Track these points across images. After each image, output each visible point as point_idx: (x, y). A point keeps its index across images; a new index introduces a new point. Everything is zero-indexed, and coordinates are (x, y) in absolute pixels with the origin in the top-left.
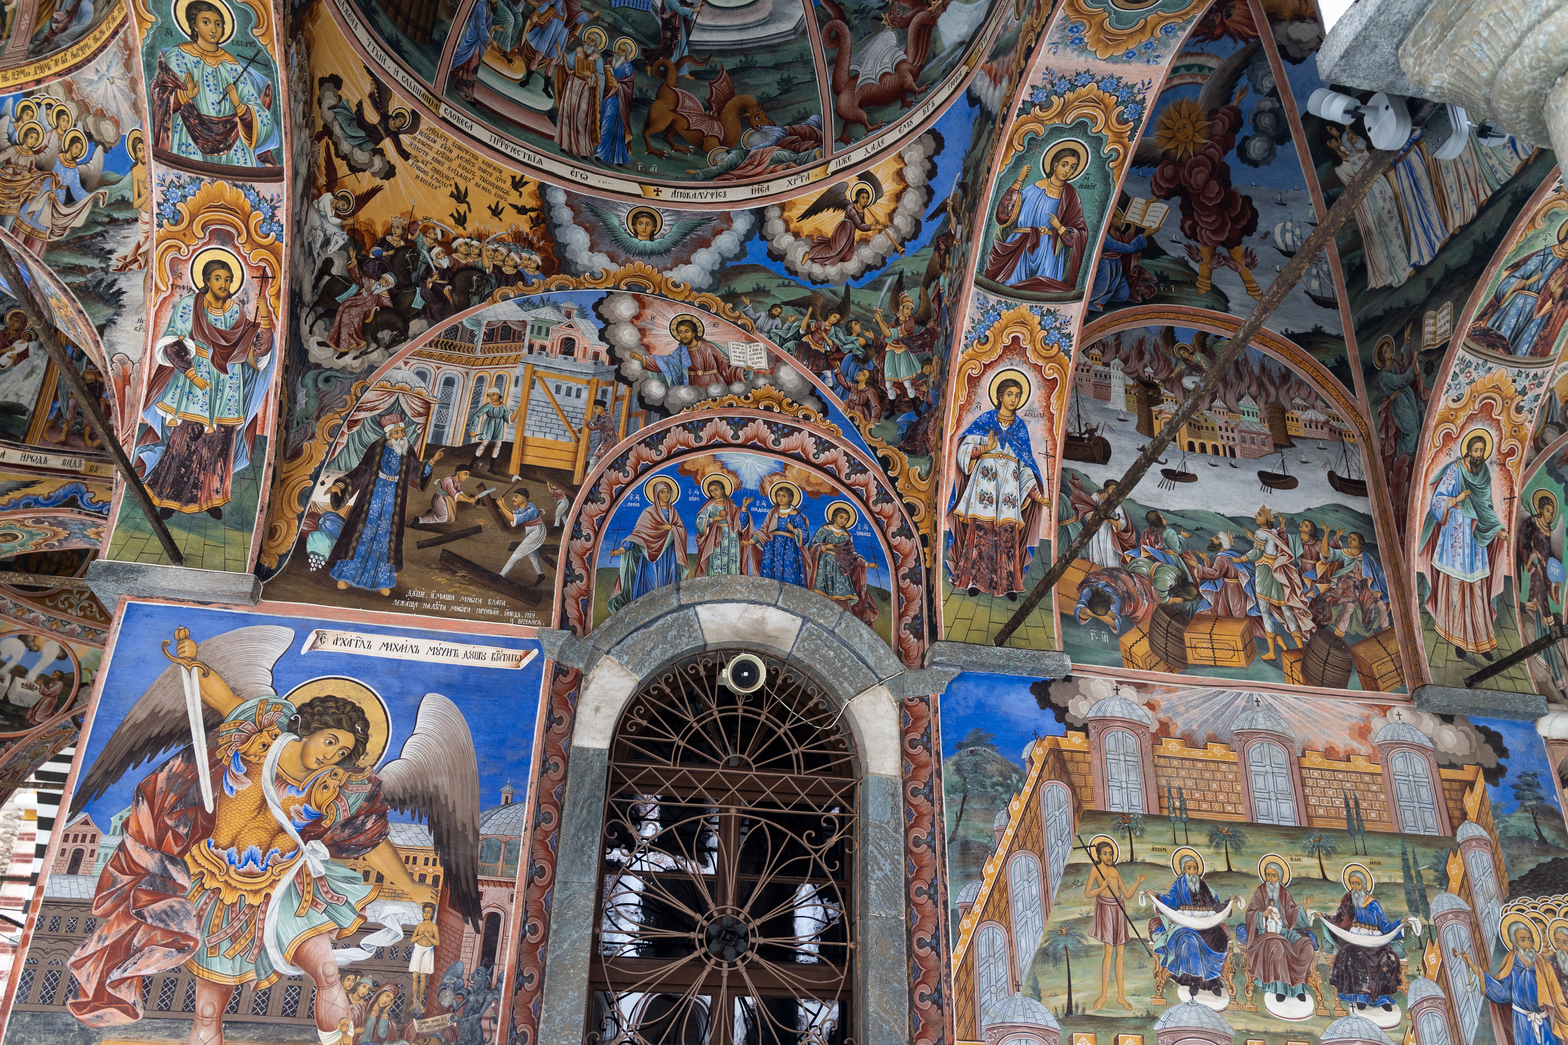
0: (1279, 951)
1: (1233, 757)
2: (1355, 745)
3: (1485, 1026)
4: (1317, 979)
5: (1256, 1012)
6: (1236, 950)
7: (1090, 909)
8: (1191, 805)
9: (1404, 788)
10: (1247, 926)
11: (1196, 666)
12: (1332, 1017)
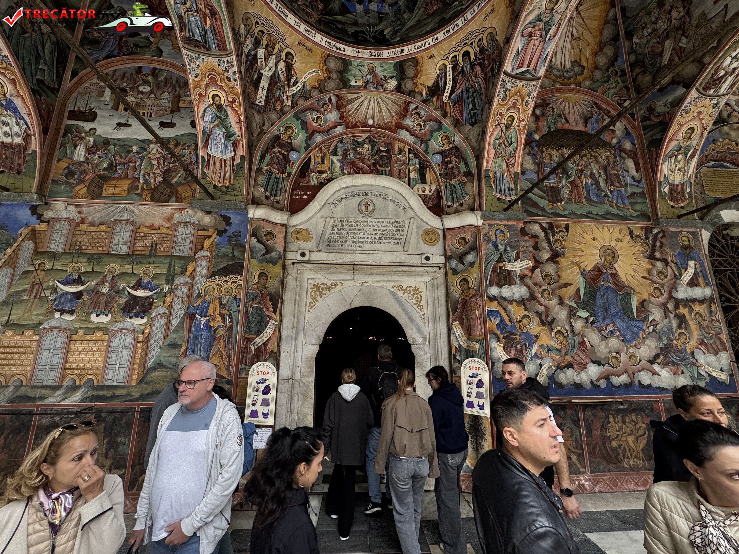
0: (103, 299)
1: (108, 230)
2: (164, 223)
3: (181, 323)
4: (116, 308)
5: (86, 321)
6: (85, 299)
7: (28, 287)
8: (83, 248)
9: (179, 239)
10: (93, 291)
11: (105, 197)
12: (117, 322)
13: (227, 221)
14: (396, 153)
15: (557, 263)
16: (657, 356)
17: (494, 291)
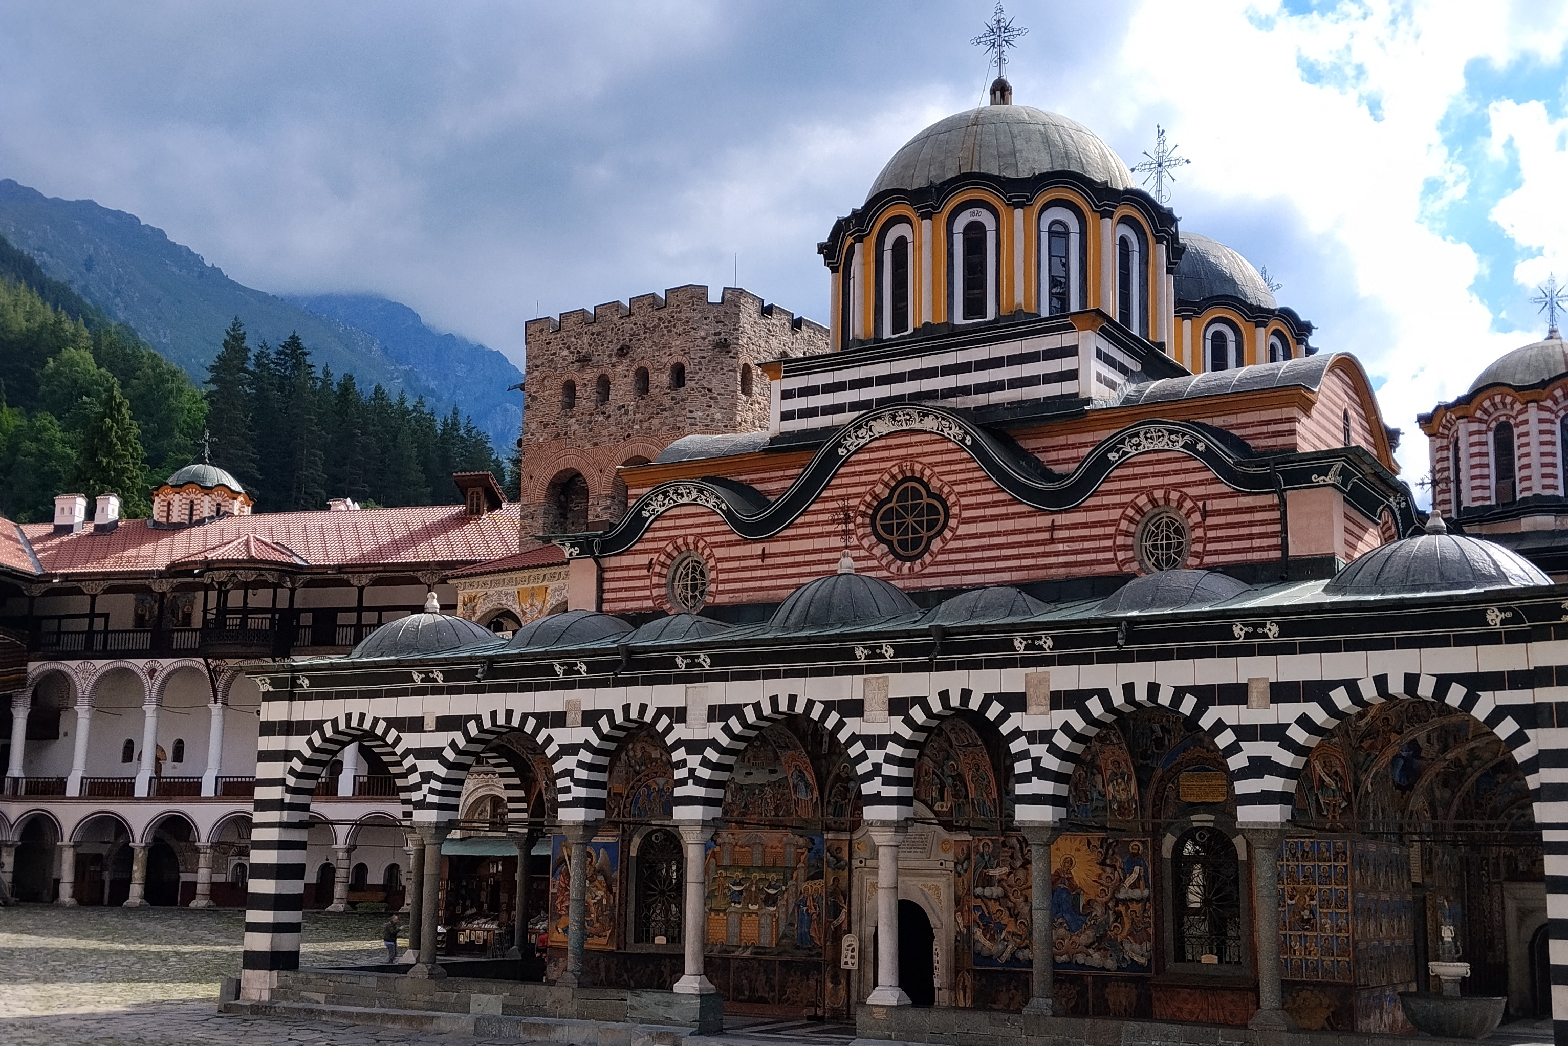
0: (754, 895)
1: (750, 849)
2: (778, 844)
5: (747, 908)
6: (745, 894)
7: (717, 887)
8: (740, 862)
9: (788, 855)
10: (748, 889)
12: (762, 909)
13: (812, 841)
14: (924, 774)
15: (1027, 869)
16: (1093, 943)
17: (979, 891)
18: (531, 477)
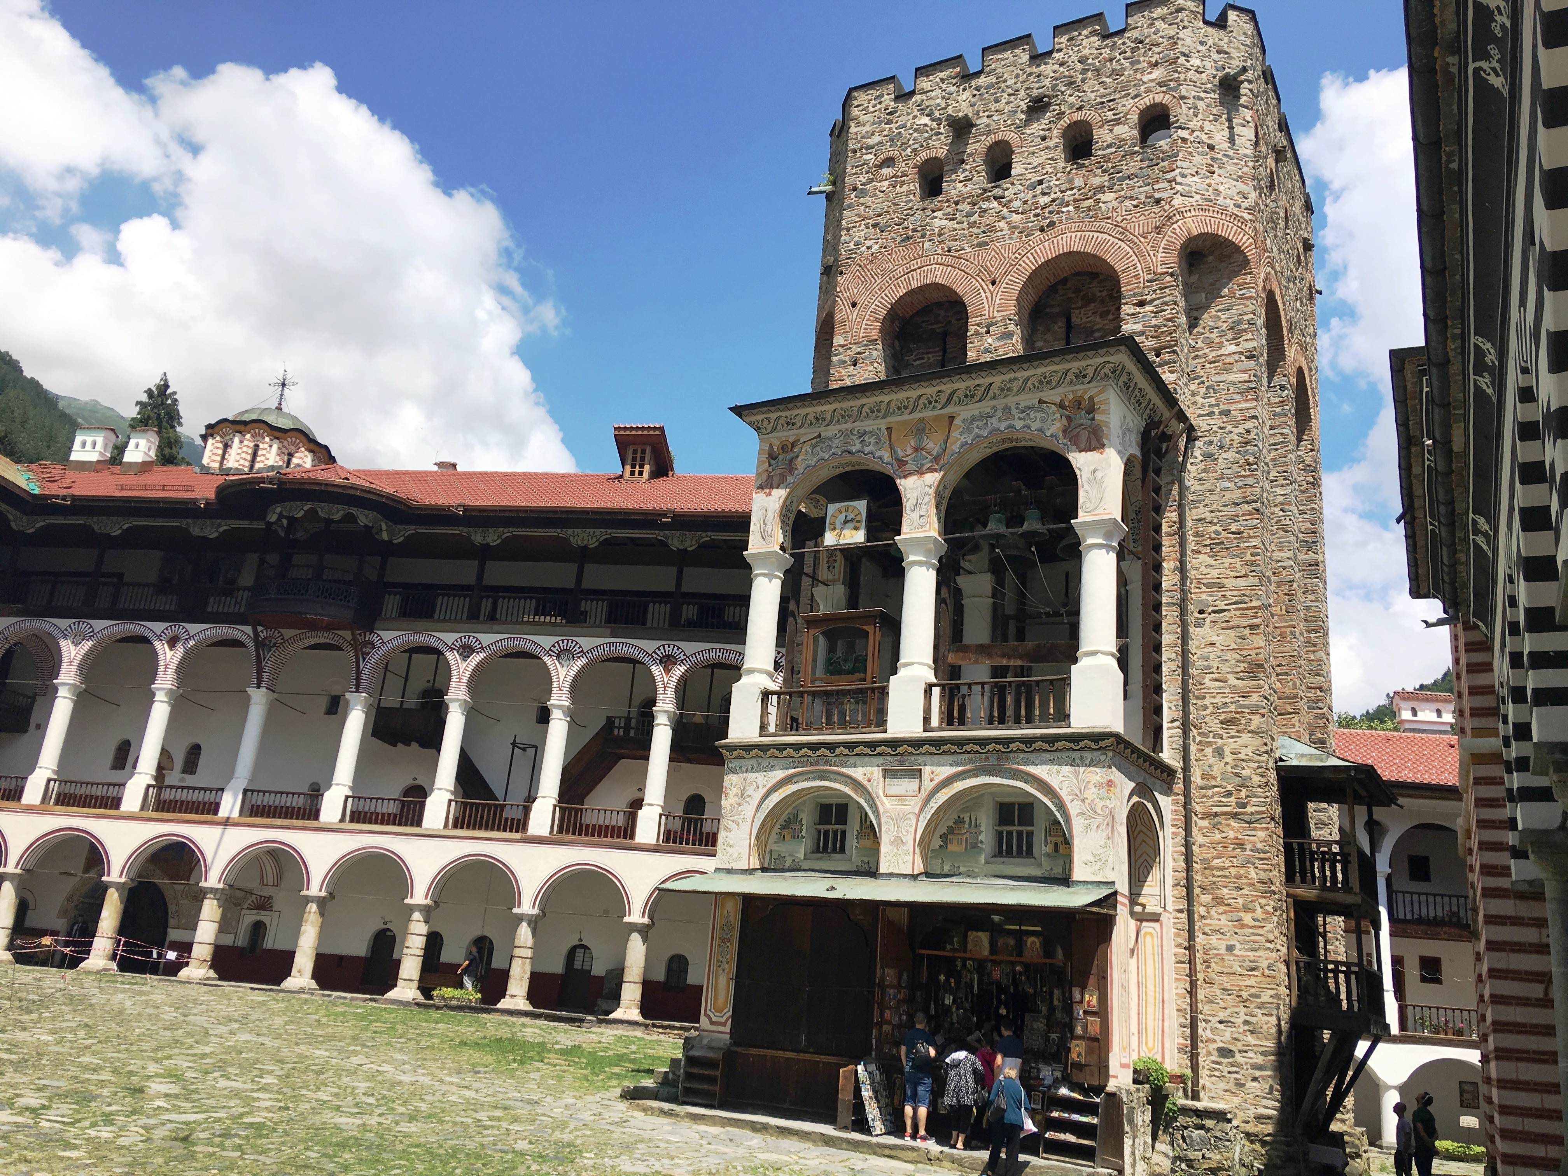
18: (854, 305)
